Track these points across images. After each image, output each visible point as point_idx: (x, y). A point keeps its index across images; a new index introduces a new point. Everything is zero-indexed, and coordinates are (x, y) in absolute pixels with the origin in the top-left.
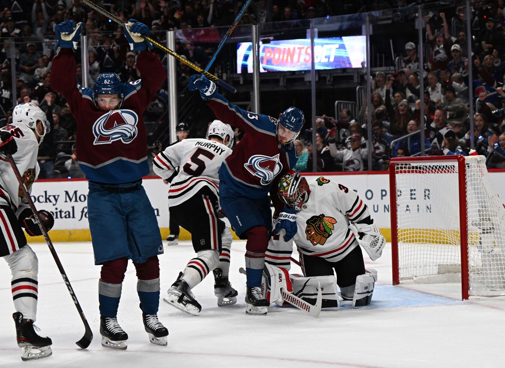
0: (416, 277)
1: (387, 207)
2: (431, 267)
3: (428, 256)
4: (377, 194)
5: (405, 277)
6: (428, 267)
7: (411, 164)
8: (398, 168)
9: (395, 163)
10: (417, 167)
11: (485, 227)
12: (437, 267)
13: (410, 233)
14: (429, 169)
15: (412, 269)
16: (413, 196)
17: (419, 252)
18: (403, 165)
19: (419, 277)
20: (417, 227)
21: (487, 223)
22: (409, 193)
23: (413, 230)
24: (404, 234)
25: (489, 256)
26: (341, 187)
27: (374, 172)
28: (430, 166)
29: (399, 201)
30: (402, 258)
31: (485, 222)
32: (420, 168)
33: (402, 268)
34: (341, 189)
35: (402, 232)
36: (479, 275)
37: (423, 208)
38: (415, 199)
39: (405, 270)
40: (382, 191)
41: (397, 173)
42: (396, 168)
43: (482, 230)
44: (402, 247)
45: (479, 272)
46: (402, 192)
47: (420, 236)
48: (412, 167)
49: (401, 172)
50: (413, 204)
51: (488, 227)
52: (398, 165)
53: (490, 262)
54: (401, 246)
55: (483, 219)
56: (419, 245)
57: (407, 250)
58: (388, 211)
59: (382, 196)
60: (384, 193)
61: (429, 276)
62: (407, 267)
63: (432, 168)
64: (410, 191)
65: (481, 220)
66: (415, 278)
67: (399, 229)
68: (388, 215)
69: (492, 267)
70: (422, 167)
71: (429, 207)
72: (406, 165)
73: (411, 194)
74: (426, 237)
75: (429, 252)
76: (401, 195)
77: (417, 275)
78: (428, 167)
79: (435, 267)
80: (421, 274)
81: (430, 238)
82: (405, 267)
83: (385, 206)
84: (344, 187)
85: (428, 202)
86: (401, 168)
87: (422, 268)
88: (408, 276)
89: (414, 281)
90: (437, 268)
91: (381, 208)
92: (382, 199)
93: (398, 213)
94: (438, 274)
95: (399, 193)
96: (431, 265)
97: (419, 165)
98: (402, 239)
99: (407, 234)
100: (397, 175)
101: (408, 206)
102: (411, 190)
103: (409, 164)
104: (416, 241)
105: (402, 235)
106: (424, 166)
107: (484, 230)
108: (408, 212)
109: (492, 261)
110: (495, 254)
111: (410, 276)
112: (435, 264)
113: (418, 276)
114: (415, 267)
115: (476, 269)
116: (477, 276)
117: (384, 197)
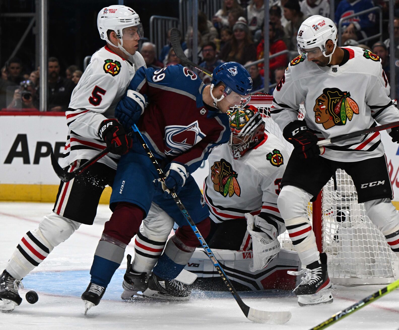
11: (345, 192)
21: (348, 187)
25: (350, 232)
31: (345, 185)
36: (336, 256)
43: (341, 196)
45: (337, 252)
51: (350, 192)
53: (351, 240)
55: (342, 181)
65: (341, 183)
69: (353, 246)
70: (263, 109)
97: (259, 107)
107: (344, 196)
109: (354, 239)
110: (358, 229)
115: (333, 248)
116: (335, 257)
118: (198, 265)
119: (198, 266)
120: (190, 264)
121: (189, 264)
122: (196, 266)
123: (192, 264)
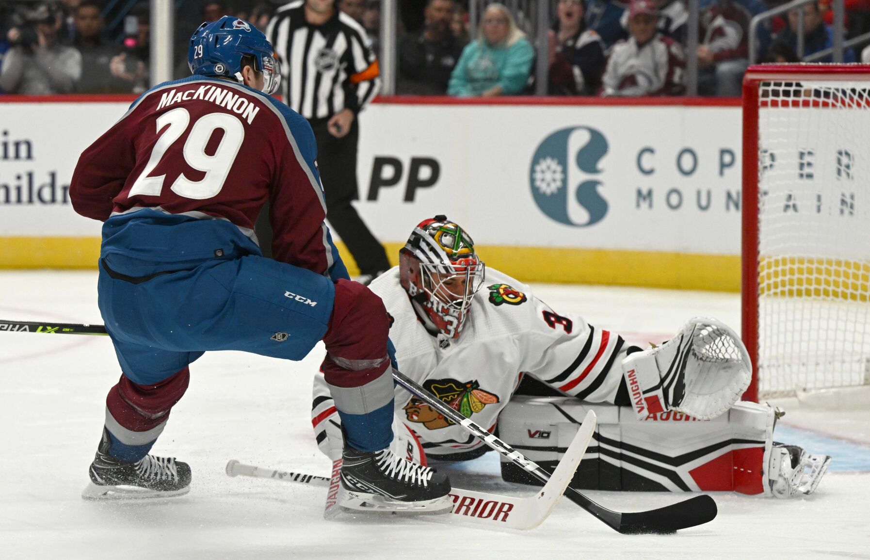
0: (805, 390)
1: (734, 195)
2: (846, 366)
3: (840, 335)
4: (709, 161)
5: (774, 389)
6: (837, 365)
7: (802, 83)
8: (766, 94)
9: (760, 80)
10: (817, 93)
12: (863, 366)
13: (792, 272)
14: (852, 99)
15: (795, 368)
16: (807, 170)
17: (815, 324)
18: (779, 85)
19: (813, 392)
20: (814, 256)
22: (796, 161)
23: (801, 261)
24: (776, 274)
26: (551, 318)
27: (701, 99)
28: (854, 91)
29: (765, 181)
30: (768, 340)
32: (827, 95)
33: (765, 365)
34: (552, 325)
35: (769, 267)
37: (831, 202)
38: (810, 176)
39: (773, 370)
40: (723, 152)
41: (765, 104)
42: (760, 92)
44: (769, 307)
46: (777, 157)
47: (818, 282)
48: (805, 91)
49: (775, 104)
50: (804, 191)
52: (768, 85)
54: (765, 305)
56: (816, 305)
57: (783, 317)
58: (737, 206)
59: (723, 166)
60: (727, 158)
61: (841, 390)
62: (781, 362)
63: (861, 96)
64: (797, 156)
66: (802, 395)
67: (763, 259)
68: (736, 218)
70: (832, 91)
71: (848, 200)
72: (789, 85)
73: (802, 166)
74: (836, 284)
75: (841, 325)
76: (771, 166)
77: (809, 386)
78: (849, 92)
79: (856, 366)
80: (819, 385)
81: (846, 285)
82: (774, 362)
83: (729, 196)
84: (559, 319)
85: (846, 186)
86: (776, 93)
87: (821, 367)
88: (781, 388)
89: (800, 401)
90: (863, 369)
91: (718, 200)
92: (721, 173)
93: (762, 217)
94: (865, 384)
95: (767, 161)
96: (847, 358)
97: (823, 87)
98: (769, 285)
99: (784, 273)
100: (763, 112)
101: (790, 197)
102: (802, 155)
103: (798, 85)
104: (808, 293)
105: (769, 276)
106: (837, 90)
108: (791, 212)
111: (788, 388)
112: (856, 358)
113: (811, 389)
114: (803, 364)
117: (727, 171)
118: (549, 434)
119: (548, 437)
120: (533, 432)
121: (529, 431)
122: (545, 437)
123: (537, 432)
